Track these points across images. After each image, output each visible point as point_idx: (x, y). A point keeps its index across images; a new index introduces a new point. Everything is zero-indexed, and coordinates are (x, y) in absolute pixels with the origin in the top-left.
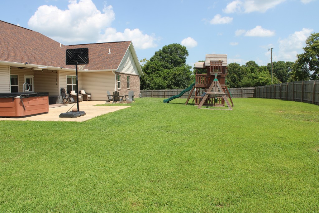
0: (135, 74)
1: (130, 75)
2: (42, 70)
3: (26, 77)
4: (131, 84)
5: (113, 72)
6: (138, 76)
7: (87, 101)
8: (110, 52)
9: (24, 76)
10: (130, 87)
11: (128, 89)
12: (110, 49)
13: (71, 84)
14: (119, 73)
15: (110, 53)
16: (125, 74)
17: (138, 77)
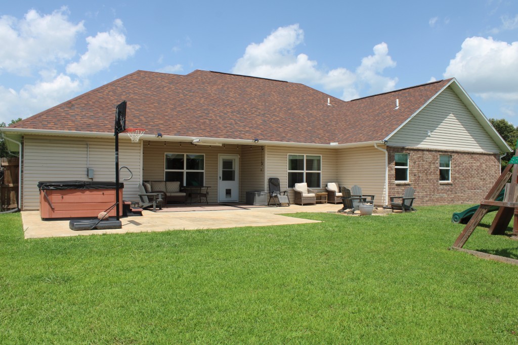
0: (479, 150)
1: (453, 152)
2: (221, 145)
3: (221, 158)
4: (458, 172)
5: (376, 147)
6: (495, 155)
7: (334, 203)
8: (398, 105)
9: (217, 156)
10: (454, 179)
11: (441, 184)
12: (397, 100)
13: (303, 170)
14: (403, 149)
15: (397, 108)
16: (428, 150)
17: (493, 157)
